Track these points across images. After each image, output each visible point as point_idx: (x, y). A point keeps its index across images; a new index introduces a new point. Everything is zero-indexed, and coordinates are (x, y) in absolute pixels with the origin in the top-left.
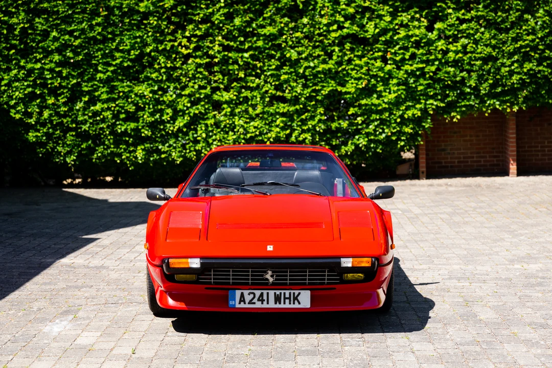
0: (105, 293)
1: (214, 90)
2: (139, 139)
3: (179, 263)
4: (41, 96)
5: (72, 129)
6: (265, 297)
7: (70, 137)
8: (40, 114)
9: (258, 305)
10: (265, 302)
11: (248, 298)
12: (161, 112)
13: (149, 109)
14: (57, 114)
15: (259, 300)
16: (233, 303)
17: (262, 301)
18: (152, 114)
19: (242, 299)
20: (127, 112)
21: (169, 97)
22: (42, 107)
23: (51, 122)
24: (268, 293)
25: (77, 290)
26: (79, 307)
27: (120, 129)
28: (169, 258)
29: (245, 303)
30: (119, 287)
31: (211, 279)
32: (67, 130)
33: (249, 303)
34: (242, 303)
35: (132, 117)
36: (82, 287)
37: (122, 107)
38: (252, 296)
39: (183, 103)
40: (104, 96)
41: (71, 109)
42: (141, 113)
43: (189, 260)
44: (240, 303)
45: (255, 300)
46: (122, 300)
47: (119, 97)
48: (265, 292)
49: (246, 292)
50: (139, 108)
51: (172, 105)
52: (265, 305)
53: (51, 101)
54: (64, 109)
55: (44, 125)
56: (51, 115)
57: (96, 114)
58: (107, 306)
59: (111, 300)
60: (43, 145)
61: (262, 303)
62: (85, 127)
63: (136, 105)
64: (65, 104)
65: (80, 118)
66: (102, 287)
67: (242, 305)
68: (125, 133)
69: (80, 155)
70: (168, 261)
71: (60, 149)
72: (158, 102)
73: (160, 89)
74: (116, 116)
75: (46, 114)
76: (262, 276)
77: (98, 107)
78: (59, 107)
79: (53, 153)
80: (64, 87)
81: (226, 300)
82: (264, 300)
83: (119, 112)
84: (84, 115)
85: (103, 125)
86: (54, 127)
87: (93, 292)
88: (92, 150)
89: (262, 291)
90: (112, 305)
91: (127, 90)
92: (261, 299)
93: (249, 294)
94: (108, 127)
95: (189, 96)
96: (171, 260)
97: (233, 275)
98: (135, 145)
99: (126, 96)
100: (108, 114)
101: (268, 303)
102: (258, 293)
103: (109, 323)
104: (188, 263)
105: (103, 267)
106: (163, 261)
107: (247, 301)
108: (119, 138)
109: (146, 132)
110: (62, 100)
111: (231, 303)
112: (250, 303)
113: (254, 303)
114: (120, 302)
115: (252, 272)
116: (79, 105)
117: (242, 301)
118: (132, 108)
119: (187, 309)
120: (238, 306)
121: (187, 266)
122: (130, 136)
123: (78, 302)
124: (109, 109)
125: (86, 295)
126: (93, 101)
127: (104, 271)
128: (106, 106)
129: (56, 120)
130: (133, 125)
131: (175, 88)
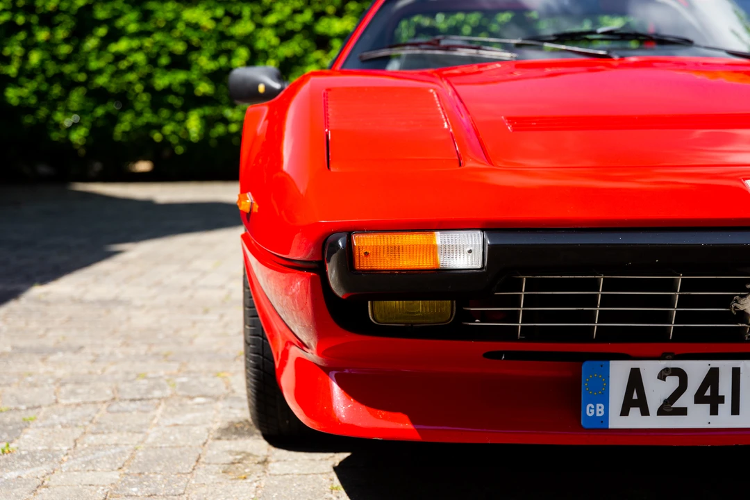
0: (112, 368)
1: (319, 15)
2: (191, 100)
3: (396, 250)
4: (27, 27)
5: (79, 84)
6: (725, 389)
7: (76, 98)
8: (25, 58)
9: (698, 417)
10: (725, 408)
11: (657, 391)
12: (230, 53)
13: (210, 47)
14: (55, 58)
15: (699, 398)
16: (600, 410)
17: (714, 402)
18: (214, 57)
19: (635, 397)
20: (172, 55)
21: (243, 28)
22: (29, 46)
23: (44, 71)
24: (736, 373)
25: (37, 358)
26: (31, 414)
27: (161, 81)
28: (349, 232)
29: (645, 412)
30: (155, 349)
31: (513, 317)
32: (69, 85)
33: (662, 412)
34: (635, 412)
35: (180, 62)
36: (54, 351)
37: (163, 46)
38: (673, 382)
39: (268, 38)
40: (133, 28)
41: (77, 49)
42: (194, 56)
43: (439, 238)
44: (625, 412)
45: (686, 400)
46: (161, 387)
47: (158, 29)
48: (725, 367)
49: (650, 369)
50: (192, 48)
51: (247, 41)
52: (724, 419)
53: (42, 35)
54: (65, 49)
55: (31, 75)
56: (42, 62)
57: (119, 57)
58: (115, 407)
59: (128, 390)
60: (31, 110)
61: (714, 411)
62: (101, 80)
63: (187, 41)
64: (66, 41)
65: (94, 64)
66: (107, 350)
67: (635, 420)
68: (168, 90)
69: (94, 130)
70: (349, 243)
71: (59, 117)
72: (223, 37)
73: (227, 14)
74: (153, 61)
75: (35, 58)
76: (727, 301)
77: (122, 45)
78: (56, 45)
79: (48, 125)
80: (66, 12)
81: (571, 397)
82: (722, 400)
83: (158, 55)
84: (98, 58)
85: (132, 77)
86: (50, 81)
87: (81, 364)
88: (112, 119)
89: (715, 364)
90: (133, 405)
91: (170, 16)
92: (709, 395)
93: (662, 376)
94: (141, 79)
95: (277, 26)
96: (360, 241)
97: (606, 301)
98: (186, 109)
99: (170, 27)
100: (140, 58)
101: (735, 410)
102: (696, 370)
103: (116, 476)
104: (433, 249)
105: (116, 301)
106: (325, 245)
107: (654, 403)
108: (159, 99)
109: (204, 88)
110: (61, 33)
111: (591, 410)
112: (667, 408)
113: (683, 411)
114: (157, 393)
115: (686, 285)
116: (91, 43)
117: (635, 404)
118: (179, 47)
119: (417, 437)
120: (617, 422)
121: (424, 263)
122: (177, 94)
123: (28, 395)
124: (140, 49)
125: (60, 373)
126: (115, 35)
127: (118, 312)
128: (135, 43)
129: (52, 68)
130: (181, 76)
131: (253, 14)
